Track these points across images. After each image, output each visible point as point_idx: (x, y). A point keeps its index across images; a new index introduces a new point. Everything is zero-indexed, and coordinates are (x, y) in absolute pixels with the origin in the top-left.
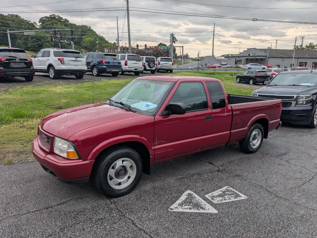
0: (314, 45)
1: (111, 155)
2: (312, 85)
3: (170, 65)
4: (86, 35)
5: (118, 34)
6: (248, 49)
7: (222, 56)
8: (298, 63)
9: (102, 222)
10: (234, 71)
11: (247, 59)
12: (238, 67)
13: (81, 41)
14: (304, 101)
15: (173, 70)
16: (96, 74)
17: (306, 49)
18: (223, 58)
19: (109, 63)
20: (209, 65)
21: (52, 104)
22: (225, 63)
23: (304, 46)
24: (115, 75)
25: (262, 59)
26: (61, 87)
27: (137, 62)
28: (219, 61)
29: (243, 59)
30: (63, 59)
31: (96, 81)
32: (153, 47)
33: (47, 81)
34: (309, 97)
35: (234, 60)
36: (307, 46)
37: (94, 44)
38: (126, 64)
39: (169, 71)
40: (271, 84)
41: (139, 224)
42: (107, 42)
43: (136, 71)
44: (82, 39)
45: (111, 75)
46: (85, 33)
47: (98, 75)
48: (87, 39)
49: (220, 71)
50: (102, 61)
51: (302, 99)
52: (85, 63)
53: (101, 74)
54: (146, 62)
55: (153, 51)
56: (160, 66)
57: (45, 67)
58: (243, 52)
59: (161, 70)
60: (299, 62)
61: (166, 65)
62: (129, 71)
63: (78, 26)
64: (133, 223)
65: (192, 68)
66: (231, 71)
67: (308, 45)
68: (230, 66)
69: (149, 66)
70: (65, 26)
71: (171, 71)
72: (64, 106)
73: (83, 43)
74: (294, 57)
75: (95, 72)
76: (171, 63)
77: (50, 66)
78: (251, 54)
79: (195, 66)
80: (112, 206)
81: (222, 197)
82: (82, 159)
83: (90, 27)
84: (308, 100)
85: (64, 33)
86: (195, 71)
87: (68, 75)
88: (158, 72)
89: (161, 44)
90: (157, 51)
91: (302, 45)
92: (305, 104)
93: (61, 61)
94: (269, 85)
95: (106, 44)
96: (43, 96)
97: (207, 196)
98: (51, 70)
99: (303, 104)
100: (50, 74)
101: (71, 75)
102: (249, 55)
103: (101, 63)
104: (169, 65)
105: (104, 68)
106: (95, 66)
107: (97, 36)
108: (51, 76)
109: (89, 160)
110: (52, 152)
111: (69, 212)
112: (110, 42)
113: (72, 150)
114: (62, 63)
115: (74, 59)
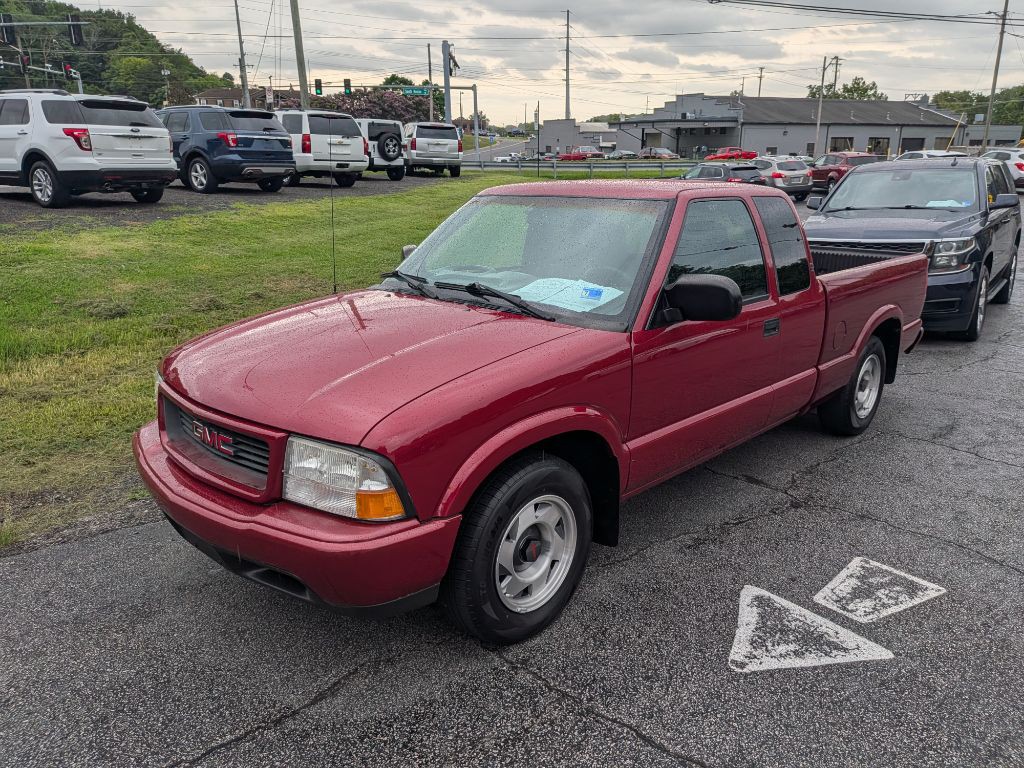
0: (867, 83)
1: (504, 488)
2: (964, 205)
3: (451, 150)
4: (121, 49)
5: (241, 43)
6: (678, 96)
7: (596, 120)
8: (829, 139)
9: (528, 752)
10: (650, 169)
11: (678, 131)
12: (654, 157)
13: (104, 70)
14: (953, 256)
15: (462, 169)
16: (202, 184)
17: (845, 97)
18: (604, 127)
19: (248, 142)
20: (558, 149)
21: (83, 301)
22: (609, 144)
23: (839, 88)
24: (270, 186)
25: (723, 130)
26: (96, 237)
27: (346, 141)
28: (591, 137)
29: (666, 130)
30: (85, 130)
31: (212, 209)
32: (369, 89)
33: (30, 216)
34: (966, 244)
35: (638, 132)
36: (845, 87)
37: (150, 79)
38: (306, 149)
39: (447, 172)
40: (832, 205)
41: (669, 739)
42: (200, 73)
43: (344, 173)
44: (104, 63)
45: (256, 187)
46: (115, 41)
47: (209, 190)
48: (124, 61)
49: (608, 170)
50: (224, 138)
51: (946, 251)
52: (168, 146)
53: (220, 186)
54: (371, 139)
55: (370, 102)
56: (418, 155)
57: (14, 164)
58: (663, 106)
59: (420, 166)
60: (830, 136)
61: (438, 149)
62: (318, 173)
63: (85, 12)
64: (640, 735)
65: (503, 161)
66: (639, 169)
67: (850, 85)
68: (629, 152)
69: (384, 155)
70: (34, 13)
71: (455, 171)
72: (132, 305)
73: (110, 78)
74: (819, 123)
75: (199, 177)
76: (454, 143)
77: (34, 158)
78: (688, 114)
79: (513, 154)
80: (524, 678)
81: (868, 597)
82: (417, 518)
83: (131, 19)
84: (965, 254)
85: (33, 36)
86: (525, 171)
87: (107, 192)
88: (411, 173)
89: (393, 79)
90: (384, 102)
91: (834, 85)
92: (957, 267)
93: (77, 140)
94: (825, 210)
95: (194, 78)
96: (41, 270)
97: (819, 598)
98: (39, 173)
99: (951, 266)
100: (36, 188)
101: (116, 190)
102: (684, 115)
103: (218, 143)
104: (446, 149)
105: (233, 161)
106: (200, 155)
107: (162, 50)
108: (39, 194)
109: (442, 518)
110: (275, 500)
111: (376, 727)
112: (209, 71)
113: (377, 485)
114: (82, 148)
115: (126, 130)
